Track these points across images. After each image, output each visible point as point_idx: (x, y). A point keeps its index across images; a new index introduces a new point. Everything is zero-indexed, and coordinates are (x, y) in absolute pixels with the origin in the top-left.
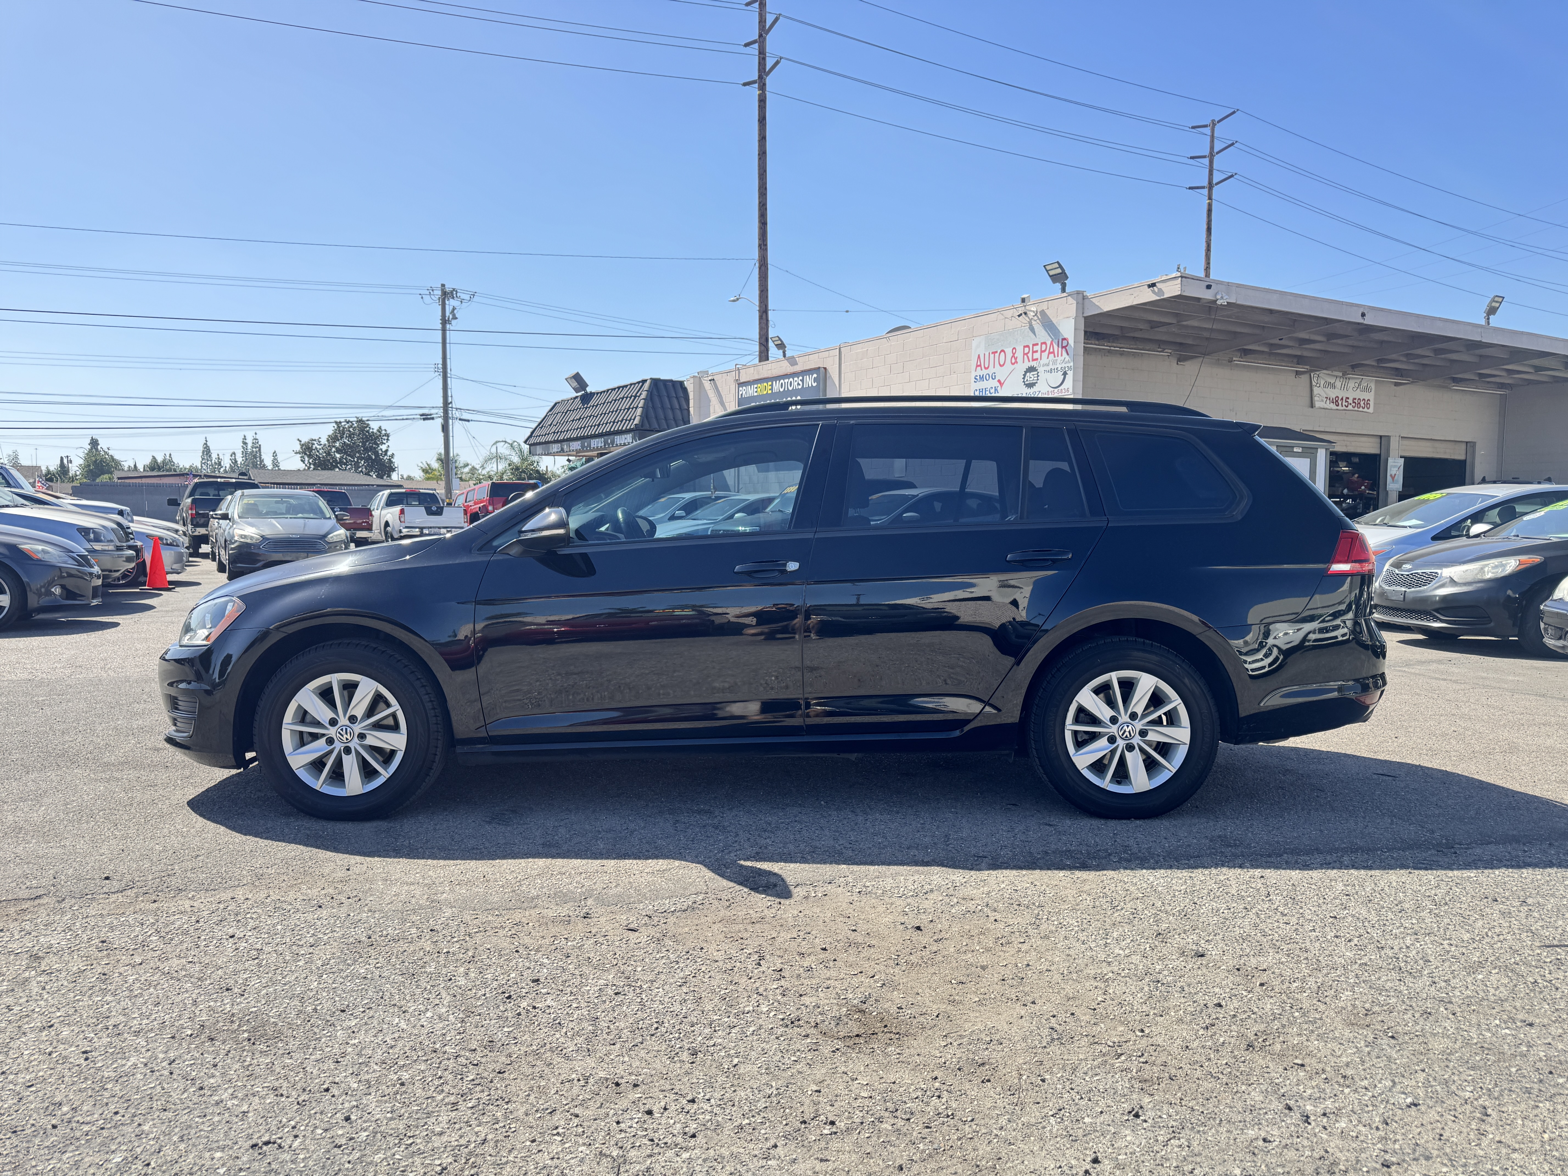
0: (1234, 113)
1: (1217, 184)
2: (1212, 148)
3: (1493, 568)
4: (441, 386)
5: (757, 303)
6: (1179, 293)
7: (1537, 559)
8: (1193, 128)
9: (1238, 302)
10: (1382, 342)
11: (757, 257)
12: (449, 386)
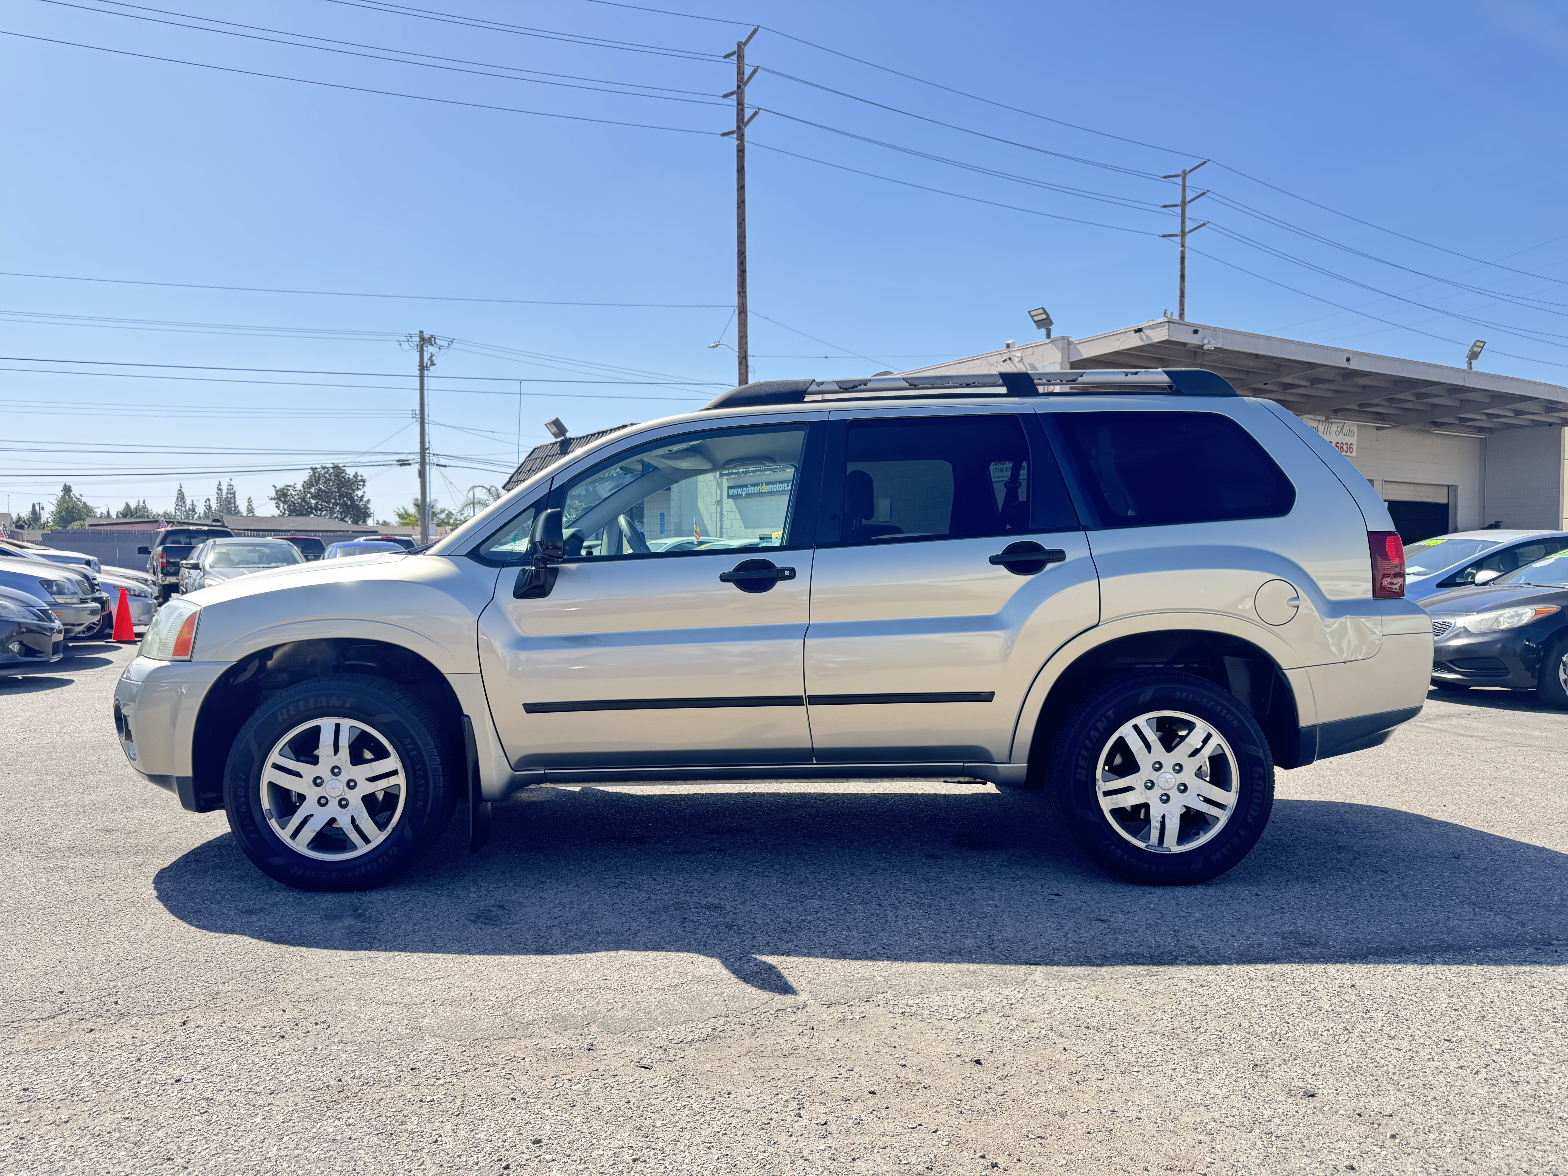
0: (1204, 163)
1: (1189, 232)
2: (1184, 197)
3: (1509, 618)
4: (419, 433)
5: (737, 350)
6: (1166, 338)
7: (1553, 608)
8: (1165, 177)
9: (1225, 347)
10: (1364, 387)
11: (736, 304)
12: (427, 432)
